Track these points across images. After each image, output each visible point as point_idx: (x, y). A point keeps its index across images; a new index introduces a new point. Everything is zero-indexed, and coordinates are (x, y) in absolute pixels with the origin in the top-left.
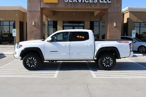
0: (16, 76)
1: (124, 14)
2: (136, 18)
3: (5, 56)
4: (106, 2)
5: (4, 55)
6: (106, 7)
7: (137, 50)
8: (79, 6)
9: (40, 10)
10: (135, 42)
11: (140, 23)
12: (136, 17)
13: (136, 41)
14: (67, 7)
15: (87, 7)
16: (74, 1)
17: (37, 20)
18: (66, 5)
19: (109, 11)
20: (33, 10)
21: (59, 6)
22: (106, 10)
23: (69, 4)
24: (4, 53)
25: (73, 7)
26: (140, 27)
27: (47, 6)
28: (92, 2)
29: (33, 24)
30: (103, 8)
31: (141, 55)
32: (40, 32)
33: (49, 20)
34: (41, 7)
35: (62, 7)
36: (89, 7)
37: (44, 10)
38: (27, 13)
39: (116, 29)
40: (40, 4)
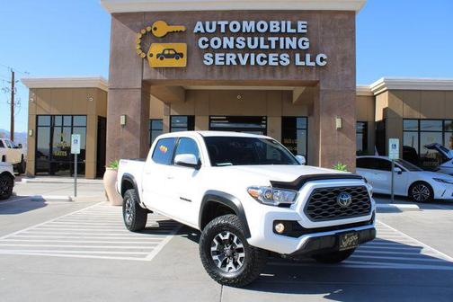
0: (47, 253)
1: (375, 96)
2: (406, 107)
3: (46, 205)
4: (313, 64)
5: (44, 200)
6: (313, 77)
7: (407, 195)
8: (243, 75)
9: (140, 87)
10: (399, 173)
11: (419, 120)
12: (408, 104)
13: (403, 170)
14: (209, 78)
15: (262, 78)
16: (228, 63)
17: (133, 111)
18: (209, 74)
19: (322, 88)
20: (123, 85)
21: (190, 75)
22: (315, 84)
23: (216, 71)
24: (44, 197)
25: (225, 77)
26: (419, 131)
27: (159, 76)
28: (277, 64)
29: (123, 122)
30: (304, 79)
31: (415, 206)
32: (138, 142)
33: (173, 112)
34: (145, 78)
35: (197, 78)
36: (269, 78)
37: (152, 87)
38: (106, 92)
39: (343, 136)
40: (140, 71)
